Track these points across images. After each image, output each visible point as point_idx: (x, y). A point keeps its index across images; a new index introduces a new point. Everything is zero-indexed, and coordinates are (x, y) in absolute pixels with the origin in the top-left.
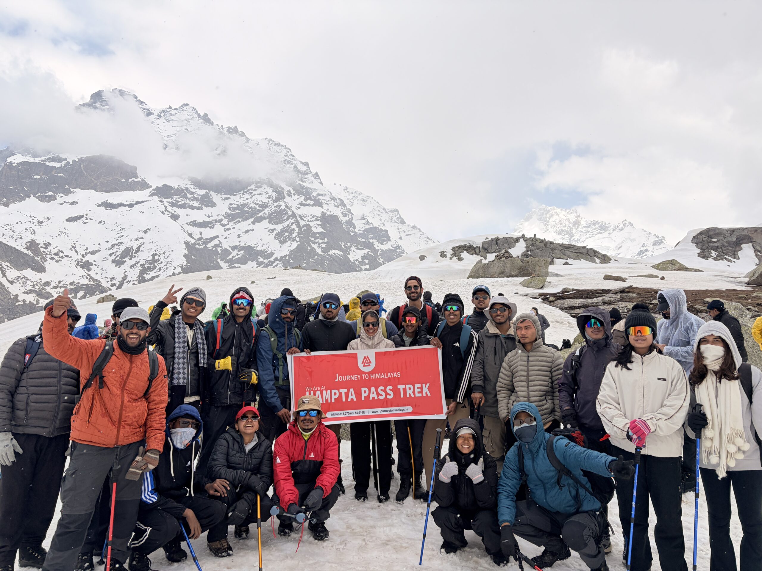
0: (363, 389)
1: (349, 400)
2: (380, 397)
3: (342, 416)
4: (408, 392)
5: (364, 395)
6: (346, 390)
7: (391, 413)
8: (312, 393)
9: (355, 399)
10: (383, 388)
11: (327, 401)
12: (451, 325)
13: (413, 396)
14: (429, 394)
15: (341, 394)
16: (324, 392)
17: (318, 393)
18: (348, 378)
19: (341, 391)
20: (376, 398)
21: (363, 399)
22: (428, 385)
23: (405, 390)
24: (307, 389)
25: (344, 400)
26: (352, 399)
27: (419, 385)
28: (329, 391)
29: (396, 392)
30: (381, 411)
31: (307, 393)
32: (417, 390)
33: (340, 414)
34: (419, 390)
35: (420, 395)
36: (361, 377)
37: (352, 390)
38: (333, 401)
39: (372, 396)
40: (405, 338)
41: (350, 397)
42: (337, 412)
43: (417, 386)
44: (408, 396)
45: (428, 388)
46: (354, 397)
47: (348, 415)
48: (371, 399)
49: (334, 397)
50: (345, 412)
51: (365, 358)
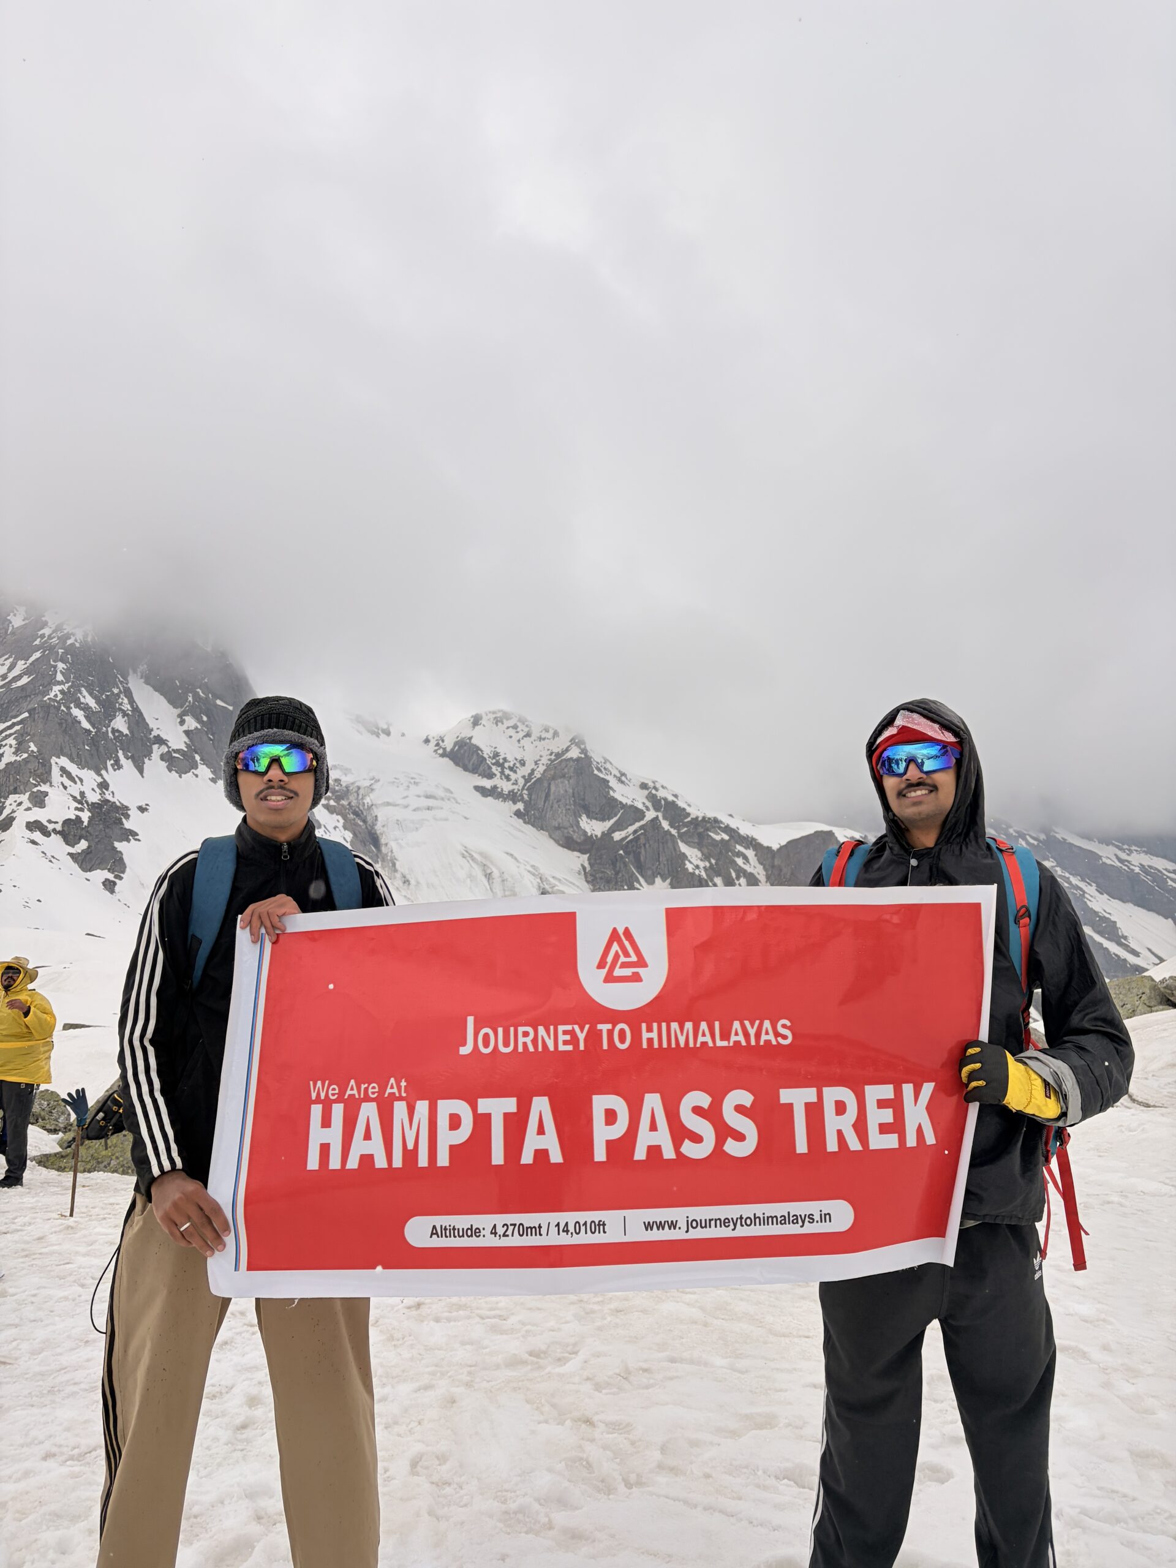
2: (690, 1149)
3: (488, 1241)
4: (833, 1123)
5: (603, 1135)
7: (742, 1232)
8: (338, 1110)
9: (556, 1157)
10: (703, 1099)
13: (854, 1144)
14: (929, 1138)
15: (482, 1122)
16: (400, 1109)
17: (369, 1111)
18: (524, 1038)
20: (669, 1153)
22: (928, 1088)
24: (318, 1089)
25: (498, 1157)
26: (541, 1155)
27: (886, 1091)
28: (422, 1107)
30: (691, 1224)
31: (317, 1111)
32: (878, 1117)
33: (475, 1232)
36: (594, 1037)
37: (541, 1105)
38: (443, 1160)
41: (532, 1143)
42: (461, 1221)
43: (876, 1092)
44: (832, 1146)
46: (551, 1143)
47: (515, 1241)
48: (640, 1154)
49: (447, 1138)
50: (500, 1219)
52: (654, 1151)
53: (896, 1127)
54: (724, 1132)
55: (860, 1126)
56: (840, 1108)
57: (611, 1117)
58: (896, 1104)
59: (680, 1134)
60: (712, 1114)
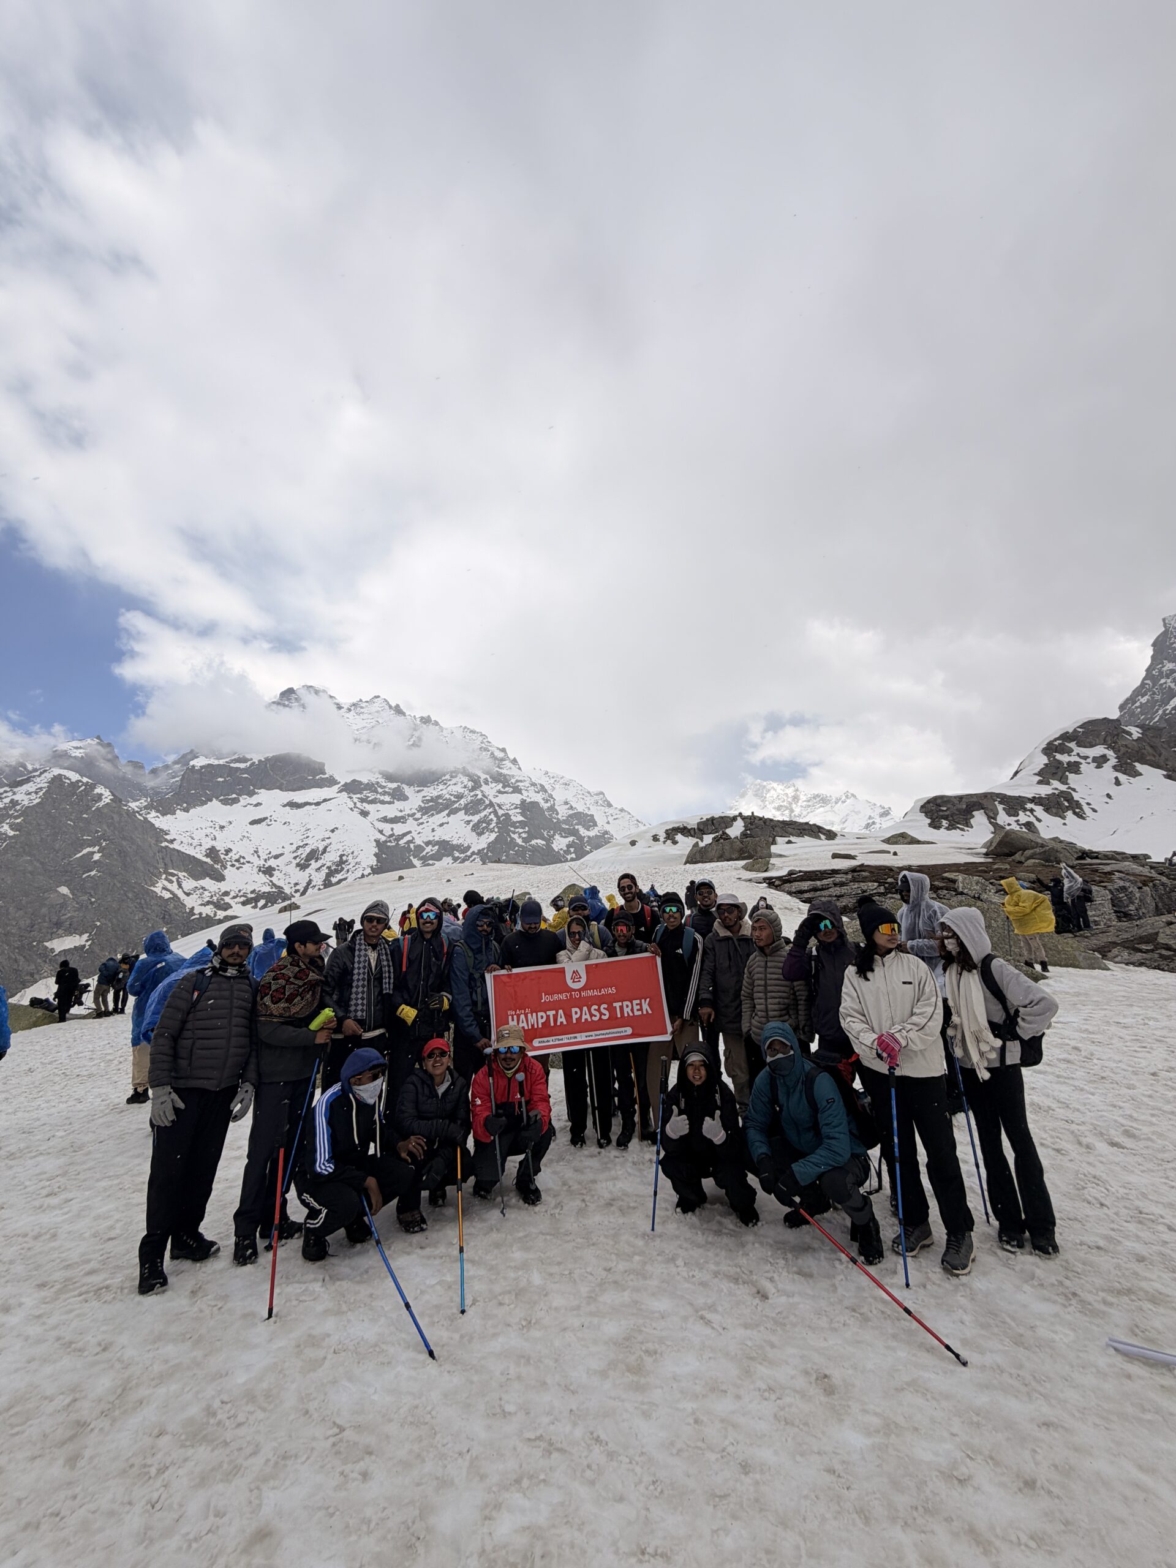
0: (574, 1010)
1: (559, 1024)
2: (594, 1018)
3: (551, 1043)
4: (626, 1010)
5: (575, 1017)
6: (554, 1012)
7: (607, 1036)
8: (515, 1017)
9: (565, 1023)
10: (596, 1007)
11: (533, 1026)
12: (672, 928)
13: (631, 1014)
14: (650, 1012)
15: (548, 1017)
16: (529, 1015)
17: (522, 1017)
18: (556, 997)
19: (548, 1013)
20: (589, 1020)
21: (574, 1021)
22: (648, 1000)
23: (621, 1008)
24: (509, 1012)
25: (552, 1024)
26: (562, 1023)
27: (638, 1001)
28: (534, 1014)
29: (611, 1009)
30: (596, 1035)
31: (510, 1017)
32: (636, 1007)
33: (548, 1041)
34: (638, 1007)
35: (640, 1013)
36: (571, 995)
37: (561, 1012)
38: (540, 1026)
39: (584, 1017)
40: (617, 949)
41: (559, 1020)
42: (545, 1039)
43: (635, 1002)
44: (626, 1015)
45: (649, 1005)
46: (564, 1020)
47: (557, 1042)
48: (583, 1021)
49: (541, 1021)
50: (554, 1038)
51: (574, 972)
52: (586, 1020)
53: (641, 1009)
54: (601, 1014)
55: (632, 1010)
56: (627, 1006)
57: (576, 1013)
58: (640, 1004)
59: (592, 1015)
60: (598, 1010)
